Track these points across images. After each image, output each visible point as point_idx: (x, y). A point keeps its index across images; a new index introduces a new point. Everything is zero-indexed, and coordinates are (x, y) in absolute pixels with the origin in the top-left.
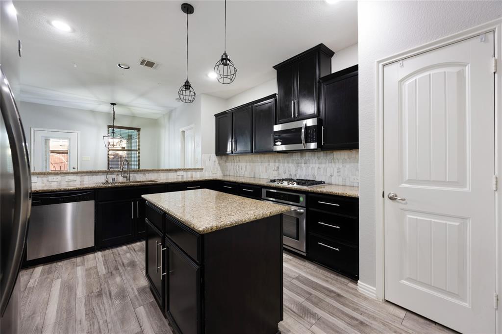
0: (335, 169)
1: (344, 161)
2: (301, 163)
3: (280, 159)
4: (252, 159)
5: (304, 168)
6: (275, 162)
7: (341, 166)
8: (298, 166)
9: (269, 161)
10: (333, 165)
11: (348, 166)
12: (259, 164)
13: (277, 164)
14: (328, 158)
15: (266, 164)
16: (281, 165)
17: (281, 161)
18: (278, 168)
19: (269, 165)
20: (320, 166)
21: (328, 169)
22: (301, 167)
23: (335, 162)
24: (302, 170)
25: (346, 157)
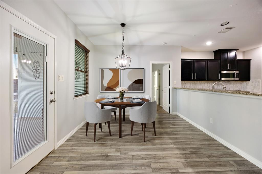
0: (231, 86)
1: (234, 84)
2: (219, 84)
3: (210, 83)
4: (194, 83)
5: (221, 86)
6: (207, 84)
7: (233, 85)
8: (218, 86)
9: (204, 84)
10: (230, 85)
11: (235, 85)
12: (199, 85)
13: (208, 85)
14: (229, 83)
15: (203, 85)
16: (211, 85)
17: (210, 84)
18: (209, 86)
19: (204, 85)
20: (226, 85)
21: (229, 86)
22: (219, 86)
23: (231, 84)
24: (220, 87)
25: (234, 83)
